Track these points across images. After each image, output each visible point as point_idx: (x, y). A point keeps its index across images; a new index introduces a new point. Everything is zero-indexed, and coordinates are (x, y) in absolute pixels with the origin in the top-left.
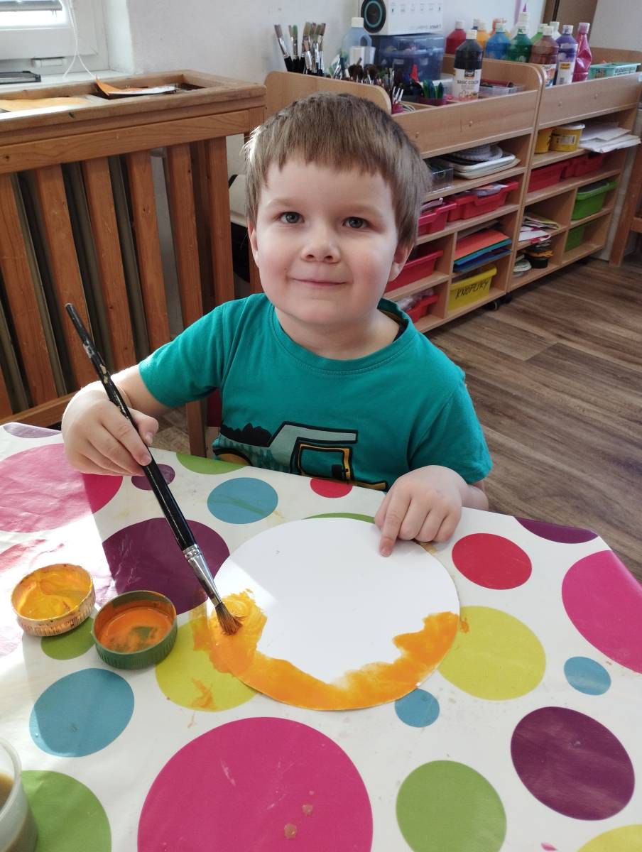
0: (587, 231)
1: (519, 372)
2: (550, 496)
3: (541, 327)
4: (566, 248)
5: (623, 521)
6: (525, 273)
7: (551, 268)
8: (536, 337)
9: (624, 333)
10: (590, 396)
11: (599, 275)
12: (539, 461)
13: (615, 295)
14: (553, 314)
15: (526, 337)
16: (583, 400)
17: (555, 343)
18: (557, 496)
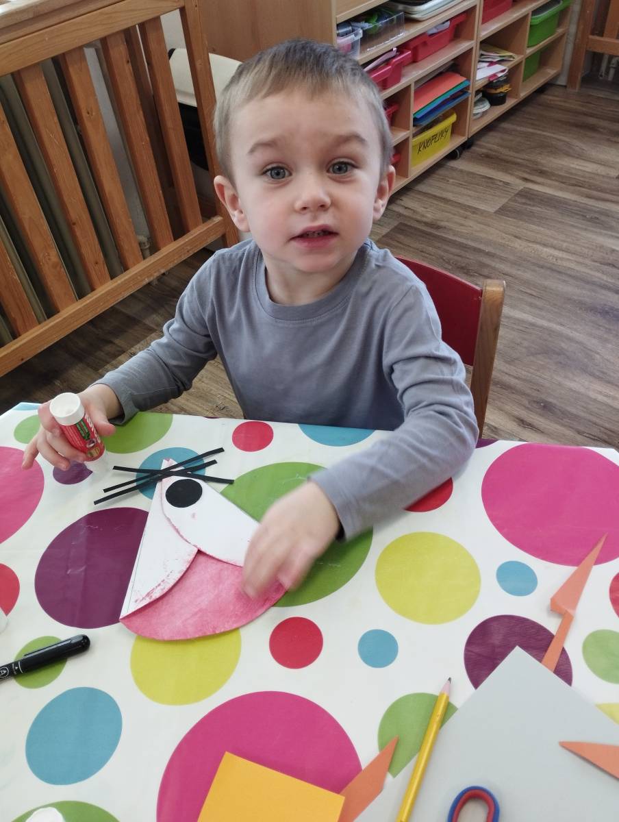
0: (543, 58)
1: (489, 226)
2: (533, 354)
3: (506, 171)
4: (524, 78)
5: (605, 371)
6: (484, 113)
7: (510, 103)
8: (501, 184)
9: (590, 167)
10: (561, 243)
11: (559, 103)
12: (518, 320)
13: (576, 125)
14: (516, 155)
15: (491, 185)
16: (554, 247)
17: (521, 188)
18: (539, 354)
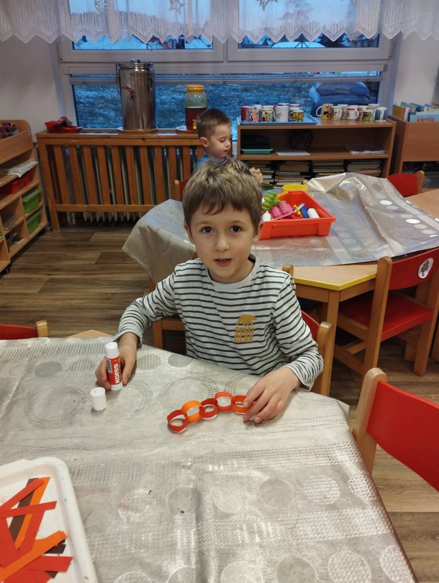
1: (37, 299)
3: (35, 273)
4: (28, 229)
8: (36, 279)
9: (80, 262)
10: (80, 296)
14: (39, 265)
16: (76, 299)
17: (48, 279)
